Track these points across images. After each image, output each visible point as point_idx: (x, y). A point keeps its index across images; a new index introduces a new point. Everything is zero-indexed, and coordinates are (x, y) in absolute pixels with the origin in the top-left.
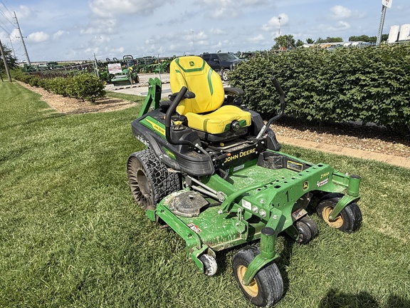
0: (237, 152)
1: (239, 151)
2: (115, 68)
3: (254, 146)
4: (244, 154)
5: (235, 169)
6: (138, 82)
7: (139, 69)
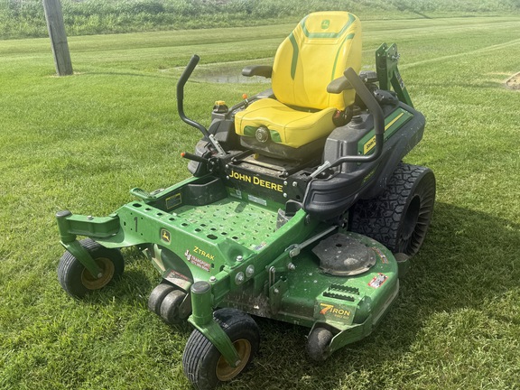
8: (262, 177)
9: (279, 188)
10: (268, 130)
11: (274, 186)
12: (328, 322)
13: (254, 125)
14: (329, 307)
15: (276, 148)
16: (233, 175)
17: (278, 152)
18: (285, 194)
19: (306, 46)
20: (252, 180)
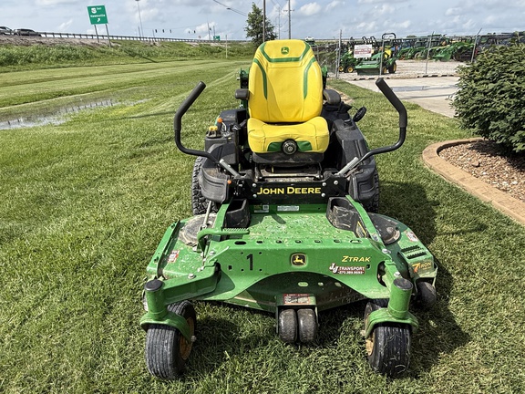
0: (284, 185)
1: (289, 184)
2: (363, 50)
3: (319, 185)
4: (296, 191)
5: (280, 208)
6: (394, 72)
7: (415, 53)
8: (297, 185)
9: (317, 190)
10: (296, 142)
11: (311, 190)
12: (421, 276)
13: (280, 140)
14: (418, 265)
15: (302, 156)
16: (262, 191)
17: (303, 160)
18: (323, 195)
19: (271, 69)
20: (286, 191)
